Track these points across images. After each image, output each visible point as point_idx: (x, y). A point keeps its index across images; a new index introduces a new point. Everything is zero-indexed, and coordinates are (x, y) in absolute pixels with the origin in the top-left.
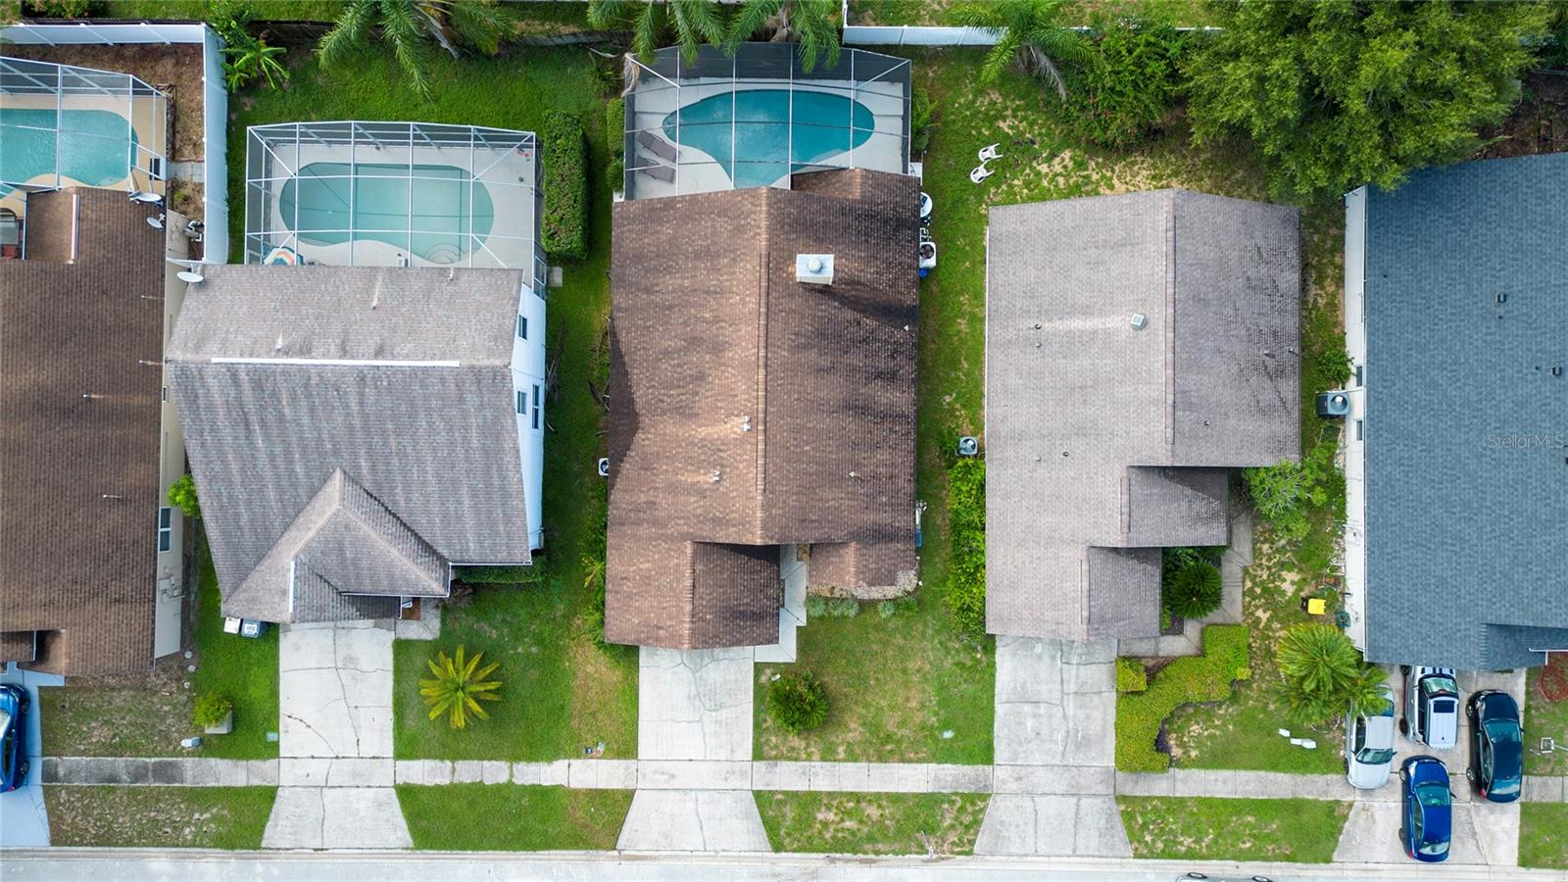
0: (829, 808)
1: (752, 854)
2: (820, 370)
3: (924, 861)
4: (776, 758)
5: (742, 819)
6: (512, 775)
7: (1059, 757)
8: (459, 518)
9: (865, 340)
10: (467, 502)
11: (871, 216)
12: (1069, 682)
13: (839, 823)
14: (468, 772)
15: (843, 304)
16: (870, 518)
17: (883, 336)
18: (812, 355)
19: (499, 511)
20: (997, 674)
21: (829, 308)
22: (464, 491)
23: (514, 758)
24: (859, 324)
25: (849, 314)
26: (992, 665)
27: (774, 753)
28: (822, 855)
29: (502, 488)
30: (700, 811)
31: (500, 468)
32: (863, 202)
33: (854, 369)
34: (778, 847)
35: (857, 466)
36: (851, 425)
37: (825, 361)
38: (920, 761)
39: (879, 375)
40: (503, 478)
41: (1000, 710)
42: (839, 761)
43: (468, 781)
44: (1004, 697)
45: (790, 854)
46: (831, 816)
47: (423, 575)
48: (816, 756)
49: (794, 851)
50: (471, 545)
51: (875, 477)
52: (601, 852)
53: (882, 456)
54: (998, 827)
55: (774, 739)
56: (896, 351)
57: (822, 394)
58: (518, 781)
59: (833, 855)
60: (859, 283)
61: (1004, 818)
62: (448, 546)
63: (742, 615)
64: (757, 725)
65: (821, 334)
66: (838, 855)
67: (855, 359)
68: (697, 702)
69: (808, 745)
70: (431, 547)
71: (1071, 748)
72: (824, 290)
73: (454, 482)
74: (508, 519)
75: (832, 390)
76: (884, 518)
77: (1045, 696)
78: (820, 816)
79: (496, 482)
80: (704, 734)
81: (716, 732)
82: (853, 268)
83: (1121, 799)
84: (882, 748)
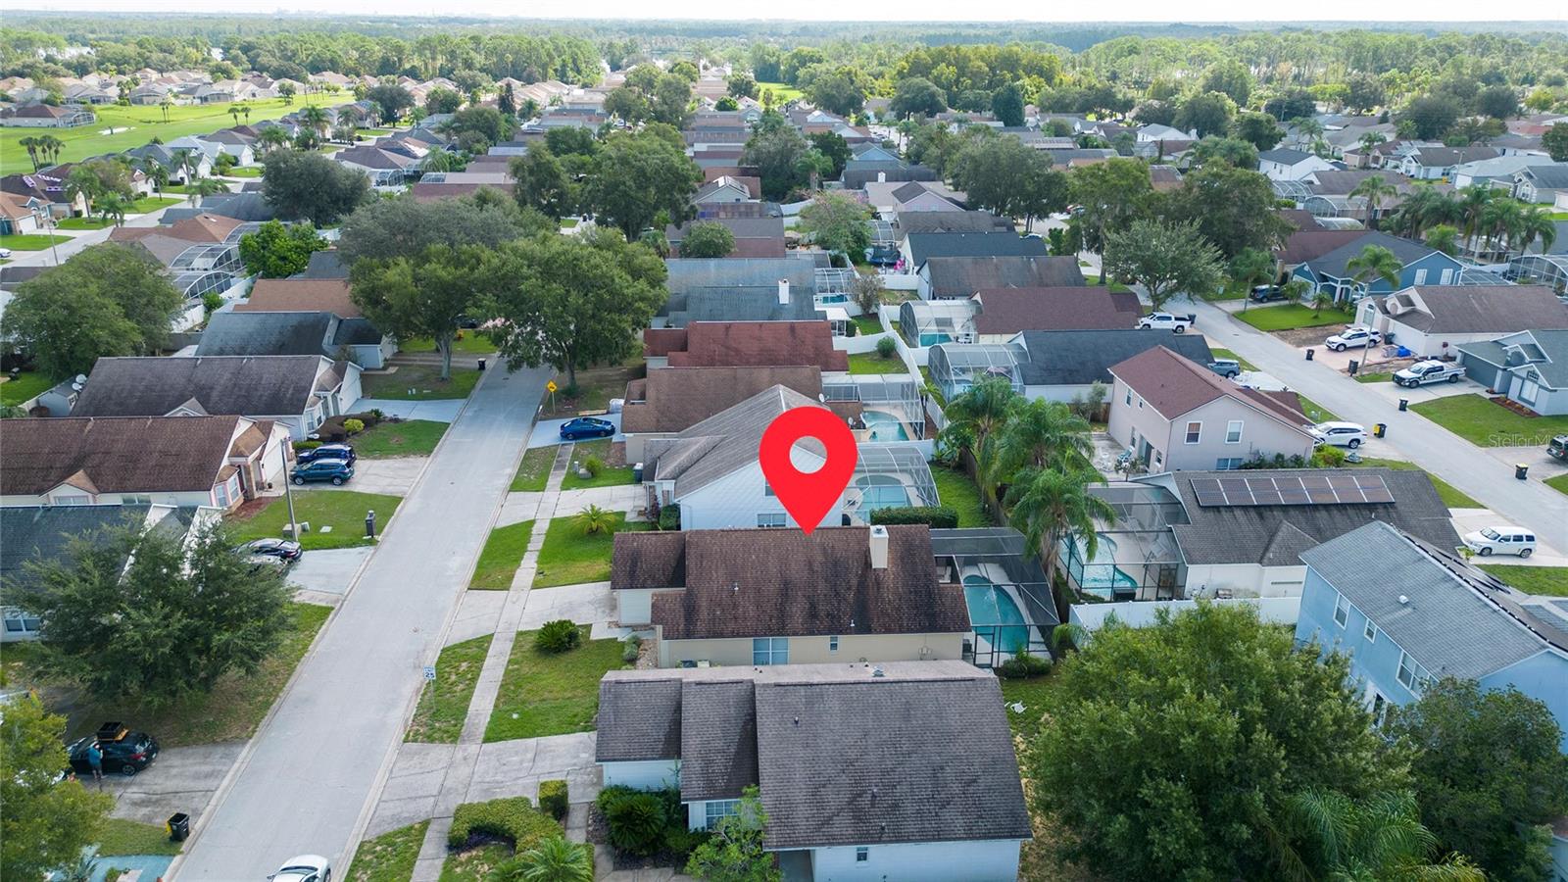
0: (471, 666)
1: (444, 641)
2: (810, 564)
4: (516, 641)
5: (473, 632)
6: (532, 551)
7: (479, 779)
9: (837, 594)
11: (930, 594)
12: (550, 776)
13: (456, 673)
15: (861, 576)
16: (704, 603)
17: (843, 606)
18: (820, 558)
20: (564, 735)
21: (856, 568)
23: (544, 551)
24: (849, 589)
25: (854, 582)
26: (573, 731)
27: (520, 639)
28: (432, 670)
30: (485, 616)
32: (939, 588)
33: (815, 588)
34: (446, 650)
35: (743, 591)
36: (772, 588)
37: (817, 567)
38: (497, 705)
39: (813, 606)
42: (507, 667)
43: (531, 539)
44: (543, 741)
45: (438, 656)
46: (463, 669)
48: (513, 657)
49: (441, 657)
51: (735, 606)
52: (468, 586)
53: (752, 611)
54: (424, 752)
55: (531, 637)
56: (833, 617)
57: (793, 565)
60: (878, 589)
61: (432, 753)
65: (836, 564)
67: (822, 587)
68: (568, 605)
69: (523, 652)
72: (868, 564)
75: (797, 572)
76: (704, 614)
77: (539, 764)
78: (464, 664)
80: (543, 610)
81: (543, 614)
82: (889, 581)
83: (426, 824)
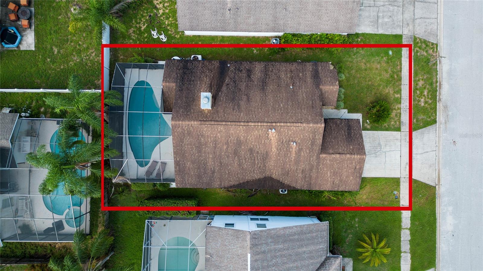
0: (419, 101)
1: (437, 132)
3: (440, 63)
4: (400, 122)
5: (424, 136)
6: (407, 229)
7: (399, 8)
8: (311, 252)
9: (235, 82)
10: (304, 249)
11: (182, 79)
12: (370, 4)
13: (425, 97)
14: (405, 246)
15: (220, 91)
16: (309, 80)
17: (233, 75)
18: (242, 103)
19: (308, 235)
20: (367, 32)
21: (222, 96)
22: (300, 250)
23: (400, 228)
24: (228, 84)
25: (224, 88)
26: (363, 34)
27: (398, 123)
28: (438, 104)
29: (299, 234)
30: (420, 153)
31: (291, 235)
32: (177, 82)
33: (247, 86)
34: (435, 122)
35: (287, 85)
36: (271, 87)
37: (245, 98)
38: (401, 64)
39: (249, 76)
40: (295, 234)
41: (381, 31)
42: (401, 97)
43: (409, 246)
44: (376, 30)
45: (437, 117)
46: (422, 100)
47: (334, 267)
48: (399, 106)
49: (436, 115)
50: (321, 247)
51: (292, 78)
52: (437, 192)
53: (283, 76)
54: (427, 33)
55: (392, 123)
56: (238, 70)
57: (258, 99)
58: (409, 226)
59: (438, 99)
60: (211, 84)
61: (423, 31)
62: (321, 256)
63: (349, 134)
64: (387, 130)
65: (233, 99)
66: (438, 97)
67: (243, 86)
68: (378, 154)
69: (395, 109)
70: (322, 264)
71: (396, 4)
72: (215, 98)
73: (297, 254)
74: (311, 232)
75: (256, 96)
76: (309, 74)
77: (375, 14)
78: (423, 104)
79: (296, 237)
80: (390, 151)
81: (390, 146)
82: (204, 86)
84: (396, 79)
